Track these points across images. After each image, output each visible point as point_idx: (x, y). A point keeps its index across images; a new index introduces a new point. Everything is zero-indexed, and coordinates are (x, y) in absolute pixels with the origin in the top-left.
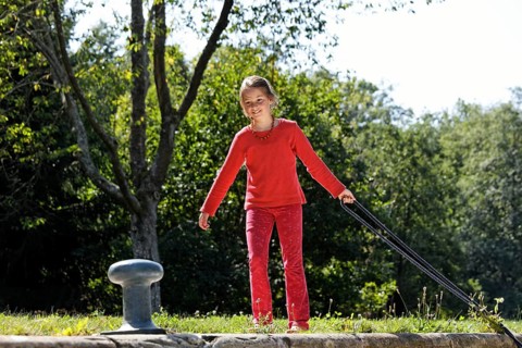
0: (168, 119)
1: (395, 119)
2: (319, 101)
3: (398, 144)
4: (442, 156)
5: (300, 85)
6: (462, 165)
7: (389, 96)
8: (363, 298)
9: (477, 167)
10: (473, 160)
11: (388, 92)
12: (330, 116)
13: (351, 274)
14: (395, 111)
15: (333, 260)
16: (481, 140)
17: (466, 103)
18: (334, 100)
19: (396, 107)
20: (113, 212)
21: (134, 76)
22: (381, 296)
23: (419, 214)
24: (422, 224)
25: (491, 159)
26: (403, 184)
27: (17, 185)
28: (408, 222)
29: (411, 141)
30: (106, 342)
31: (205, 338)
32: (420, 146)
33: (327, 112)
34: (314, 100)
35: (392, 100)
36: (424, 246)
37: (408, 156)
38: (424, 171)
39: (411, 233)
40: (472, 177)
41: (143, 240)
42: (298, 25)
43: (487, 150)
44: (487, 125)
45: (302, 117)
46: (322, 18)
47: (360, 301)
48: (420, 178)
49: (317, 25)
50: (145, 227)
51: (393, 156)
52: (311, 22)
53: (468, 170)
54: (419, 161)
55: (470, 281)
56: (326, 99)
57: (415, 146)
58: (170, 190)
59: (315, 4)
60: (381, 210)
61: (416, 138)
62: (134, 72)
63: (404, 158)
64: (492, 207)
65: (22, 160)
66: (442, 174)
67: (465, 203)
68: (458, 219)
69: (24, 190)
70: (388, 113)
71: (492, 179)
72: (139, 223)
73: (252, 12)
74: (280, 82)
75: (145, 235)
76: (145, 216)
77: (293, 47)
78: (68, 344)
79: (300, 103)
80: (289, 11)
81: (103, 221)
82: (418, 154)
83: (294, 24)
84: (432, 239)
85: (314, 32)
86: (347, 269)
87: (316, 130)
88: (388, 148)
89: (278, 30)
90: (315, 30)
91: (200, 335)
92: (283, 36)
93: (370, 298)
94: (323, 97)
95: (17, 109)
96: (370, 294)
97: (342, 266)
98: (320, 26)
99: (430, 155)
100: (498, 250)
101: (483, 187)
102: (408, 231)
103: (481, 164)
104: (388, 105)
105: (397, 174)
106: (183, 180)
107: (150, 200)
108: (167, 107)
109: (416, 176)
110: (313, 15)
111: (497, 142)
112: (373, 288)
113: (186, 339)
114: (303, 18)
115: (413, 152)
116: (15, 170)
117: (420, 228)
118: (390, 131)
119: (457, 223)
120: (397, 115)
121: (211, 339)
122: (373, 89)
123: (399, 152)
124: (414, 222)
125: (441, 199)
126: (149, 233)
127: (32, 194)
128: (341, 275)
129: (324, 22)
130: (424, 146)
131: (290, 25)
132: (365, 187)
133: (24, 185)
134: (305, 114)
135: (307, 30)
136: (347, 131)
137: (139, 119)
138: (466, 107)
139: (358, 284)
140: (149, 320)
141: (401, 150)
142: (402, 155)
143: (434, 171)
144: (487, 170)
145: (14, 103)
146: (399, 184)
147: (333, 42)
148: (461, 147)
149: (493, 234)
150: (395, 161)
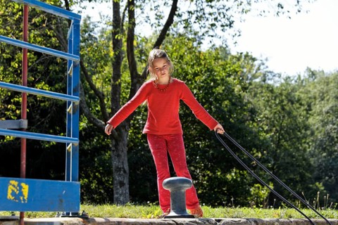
0: (135, 80)
1: (269, 79)
2: (227, 70)
3: (272, 96)
4: (301, 104)
5: (215, 60)
6: (311, 110)
7: (266, 65)
8: (252, 193)
9: (321, 111)
10: (318, 106)
11: (264, 62)
12: (234, 79)
13: (245, 178)
14: (269, 74)
15: (234, 170)
16: (323, 94)
17: (312, 70)
18: (237, 69)
19: (270, 72)
20: (97, 138)
21: (115, 54)
22: (264, 193)
23: (286, 141)
24: (287, 147)
25: (330, 105)
26: (275, 122)
27: (39, 120)
28: (279, 145)
29: (281, 94)
30: (171, 222)
31: (216, 220)
32: (287, 97)
33: (232, 77)
34: (224, 69)
35: (267, 67)
36: (289, 161)
37: (279, 103)
38: (289, 113)
39: (280, 153)
40: (318, 117)
41: (119, 156)
42: (216, 23)
43: (328, 100)
44: (328, 84)
45: (217, 80)
46: (232, 19)
47: (251, 196)
48: (286, 118)
49: (228, 23)
50: (120, 148)
51: (270, 103)
52: (224, 21)
53: (315, 113)
54: (285, 107)
55: (317, 184)
56: (232, 68)
57: (284, 97)
58: (134, 124)
59: (227, 10)
60: (265, 139)
61: (284, 93)
62: (115, 51)
63: (277, 105)
64: (330, 136)
65: (42, 104)
66: (300, 115)
67: (312, 134)
68: (308, 143)
69: (43, 123)
70: (264, 75)
71: (330, 119)
72: (116, 146)
73: (187, 14)
74: (203, 58)
75: (120, 153)
76: (120, 141)
77: (212, 36)
78: (155, 223)
79: (215, 71)
80: (210, 14)
81: (90, 143)
82: (285, 102)
83: (213, 22)
84: (293, 157)
85: (226, 27)
86: (243, 175)
87: (225, 88)
88: (266, 99)
89: (204, 26)
90: (227, 26)
91: (214, 219)
92: (206, 29)
93: (257, 194)
94: (230, 67)
95: (39, 72)
96: (257, 191)
97: (240, 173)
98: (231, 24)
99: (292, 103)
100: (334, 164)
101: (325, 124)
102: (278, 151)
103: (324, 110)
104: (265, 70)
105: (272, 115)
106: (142, 118)
107: (123, 131)
108: (134, 74)
109: (284, 117)
110: (226, 17)
111: (334, 95)
112: (259, 188)
113: (208, 221)
114: (219, 18)
115: (282, 101)
116: (37, 111)
117: (286, 149)
118: (268, 88)
119: (307, 146)
120: (270, 76)
121: (219, 221)
122: (254, 60)
123: (273, 101)
124: (282, 145)
125: (299, 131)
126: (123, 151)
127: (47, 126)
128: (239, 179)
129: (233, 22)
130: (289, 98)
131: (211, 23)
132: (255, 124)
133: (43, 120)
134: (218, 78)
135: (222, 26)
136: (244, 89)
137: (117, 80)
138: (312, 72)
139: (249, 185)
140: (185, 210)
141: (275, 100)
142: (275, 103)
143: (295, 113)
144: (327, 112)
145: (37, 69)
146: (273, 121)
147: (238, 34)
148: (310, 98)
149: (330, 154)
150: (270, 107)
